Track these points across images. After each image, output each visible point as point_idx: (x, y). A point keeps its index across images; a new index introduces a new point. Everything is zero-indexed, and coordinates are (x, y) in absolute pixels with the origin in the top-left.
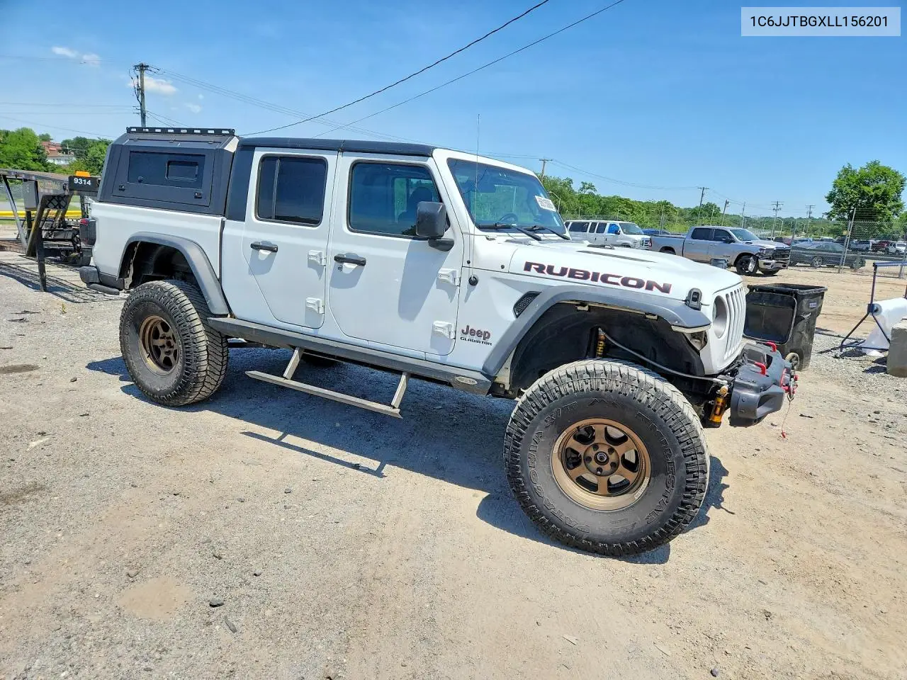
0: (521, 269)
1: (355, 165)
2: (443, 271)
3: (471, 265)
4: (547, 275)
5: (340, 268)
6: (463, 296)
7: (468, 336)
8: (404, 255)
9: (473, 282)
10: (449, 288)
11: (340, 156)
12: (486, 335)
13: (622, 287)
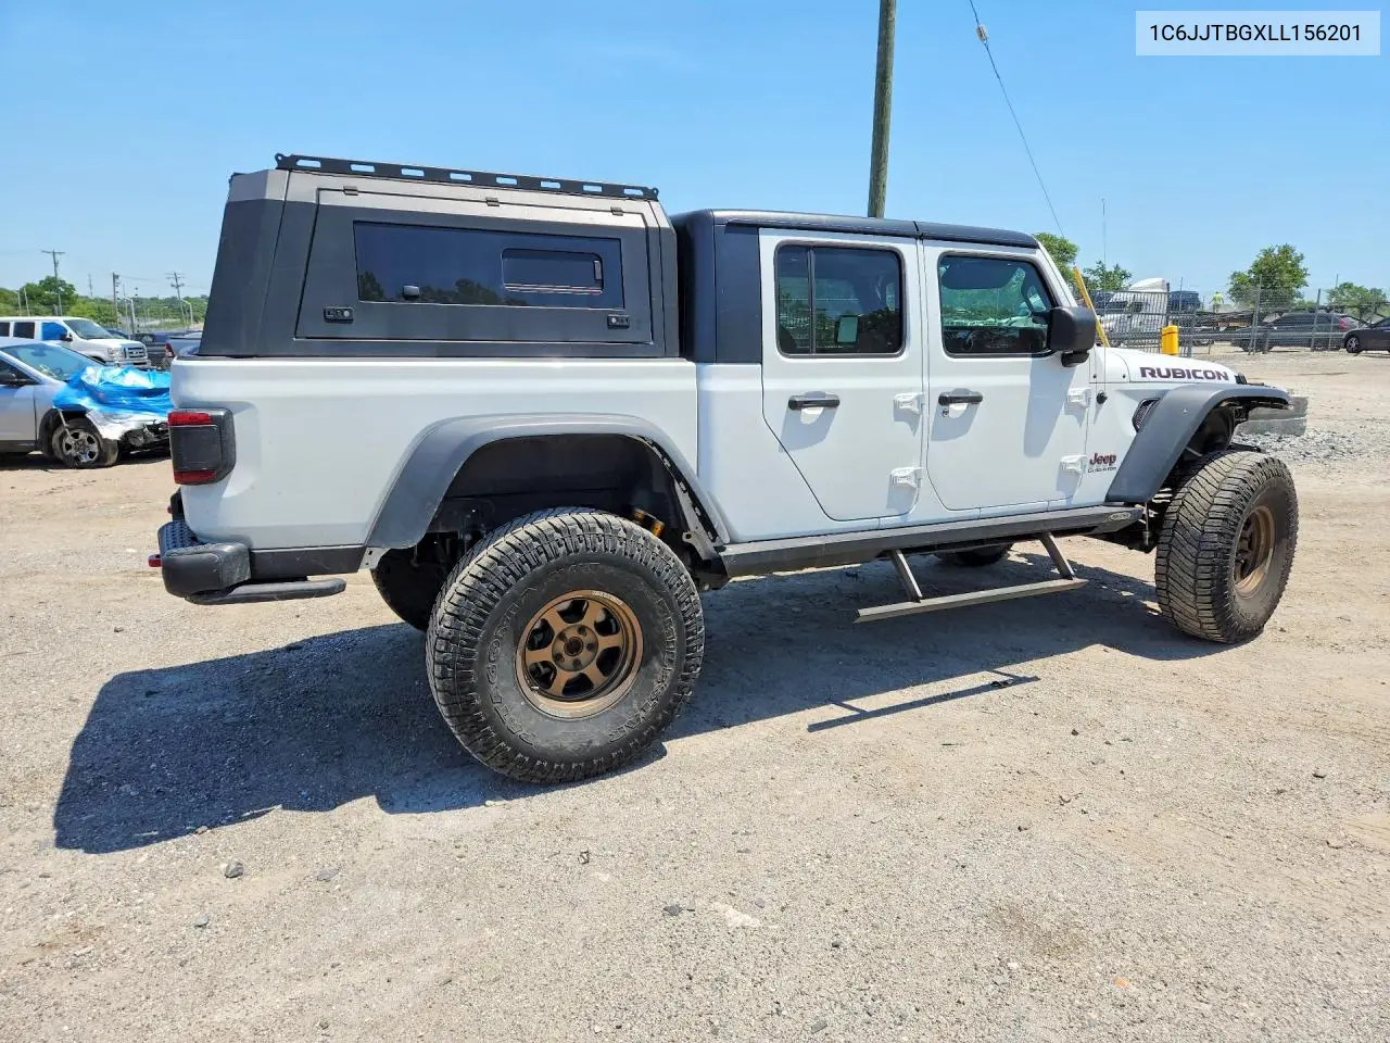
0: (1139, 377)
1: (945, 259)
2: (1072, 391)
3: (1098, 379)
4: (1159, 379)
5: (945, 412)
6: (1092, 418)
7: (1095, 466)
8: (1025, 380)
9: (1101, 399)
10: (1078, 411)
11: (920, 246)
12: (1111, 459)
13: (1205, 381)
